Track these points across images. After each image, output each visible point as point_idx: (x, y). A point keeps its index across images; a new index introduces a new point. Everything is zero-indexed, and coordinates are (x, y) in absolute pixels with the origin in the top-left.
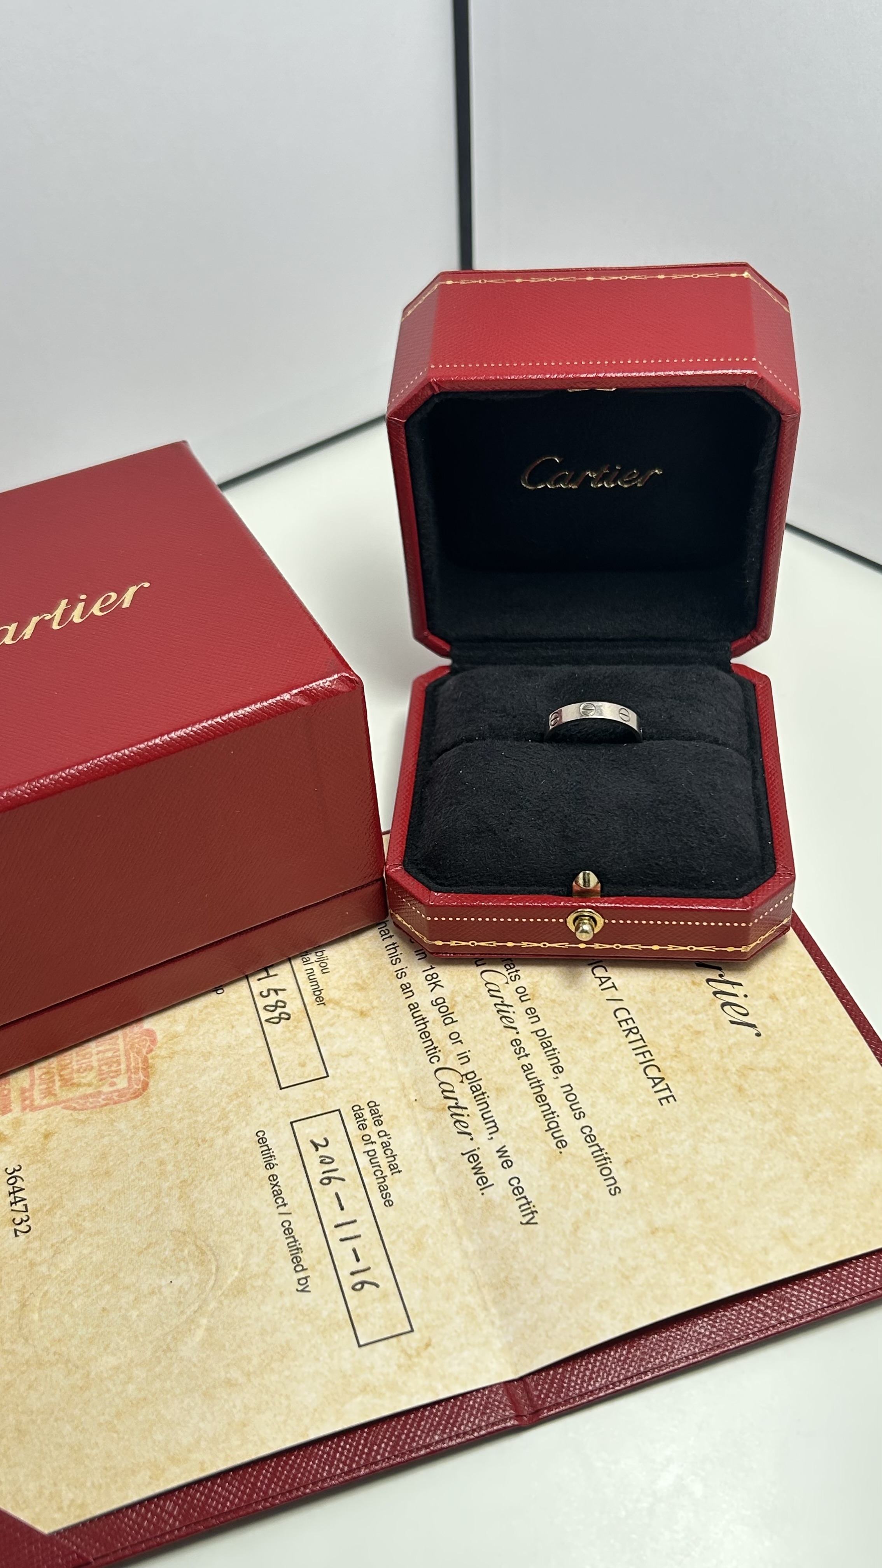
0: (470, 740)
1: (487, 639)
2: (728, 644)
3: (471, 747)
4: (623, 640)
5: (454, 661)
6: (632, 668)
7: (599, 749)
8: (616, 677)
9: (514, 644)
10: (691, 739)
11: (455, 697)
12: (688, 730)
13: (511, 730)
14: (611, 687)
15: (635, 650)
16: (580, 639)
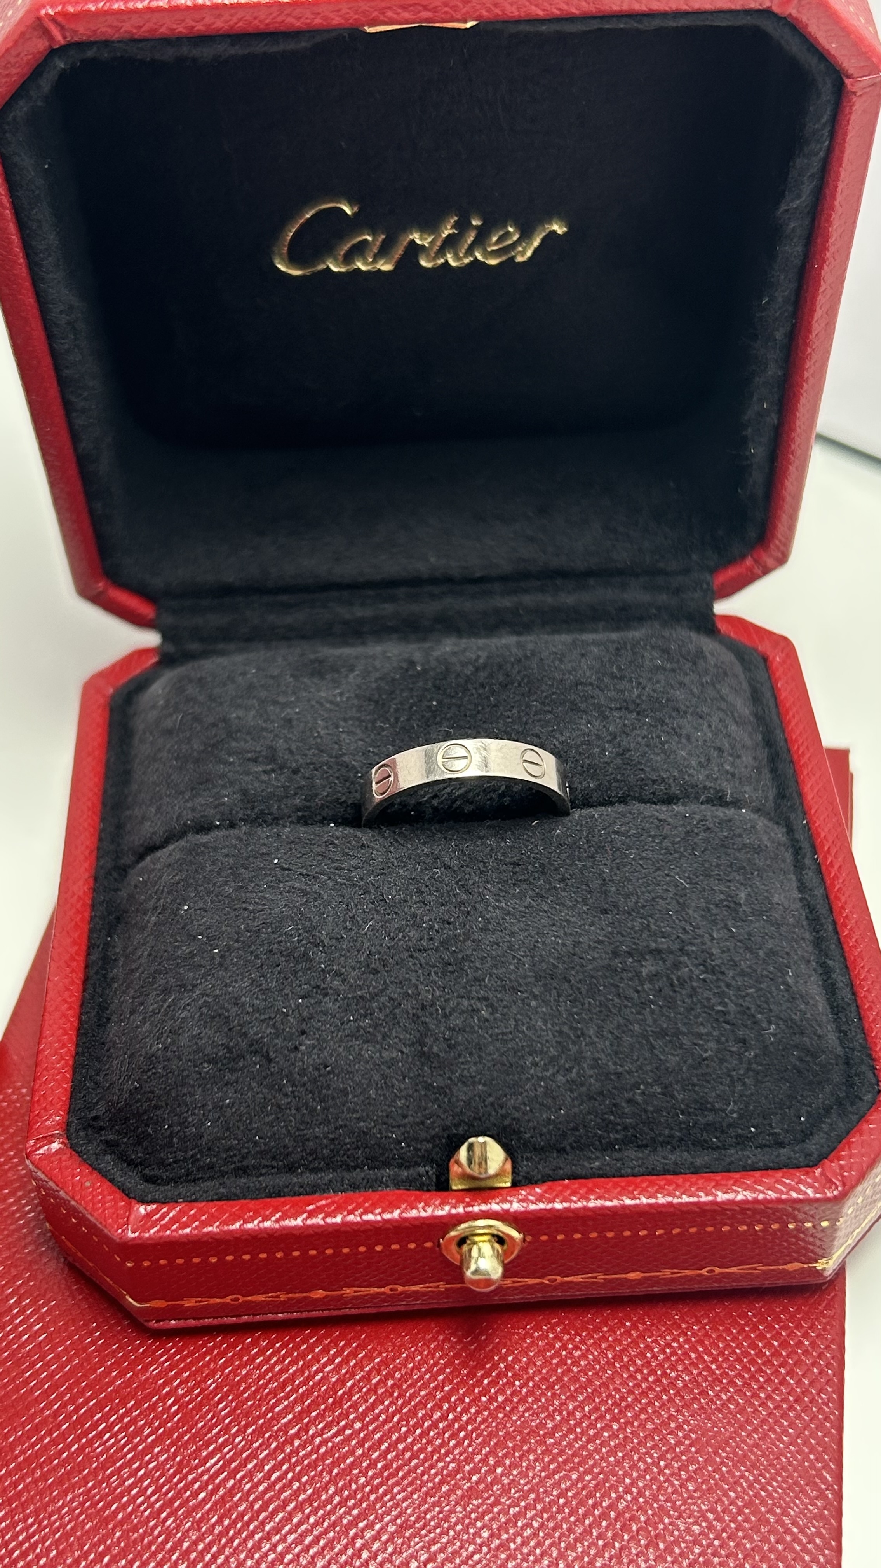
0: (204, 827)
1: (226, 591)
2: (708, 577)
3: (205, 845)
4: (504, 579)
5: (165, 637)
6: (530, 640)
7: (481, 838)
8: (500, 667)
9: (285, 598)
10: (669, 800)
11: (168, 723)
12: (663, 780)
13: (289, 802)
14: (493, 692)
15: (528, 599)
16: (415, 582)
